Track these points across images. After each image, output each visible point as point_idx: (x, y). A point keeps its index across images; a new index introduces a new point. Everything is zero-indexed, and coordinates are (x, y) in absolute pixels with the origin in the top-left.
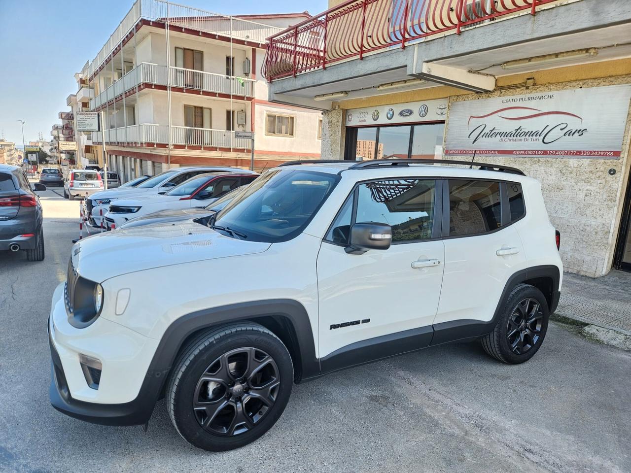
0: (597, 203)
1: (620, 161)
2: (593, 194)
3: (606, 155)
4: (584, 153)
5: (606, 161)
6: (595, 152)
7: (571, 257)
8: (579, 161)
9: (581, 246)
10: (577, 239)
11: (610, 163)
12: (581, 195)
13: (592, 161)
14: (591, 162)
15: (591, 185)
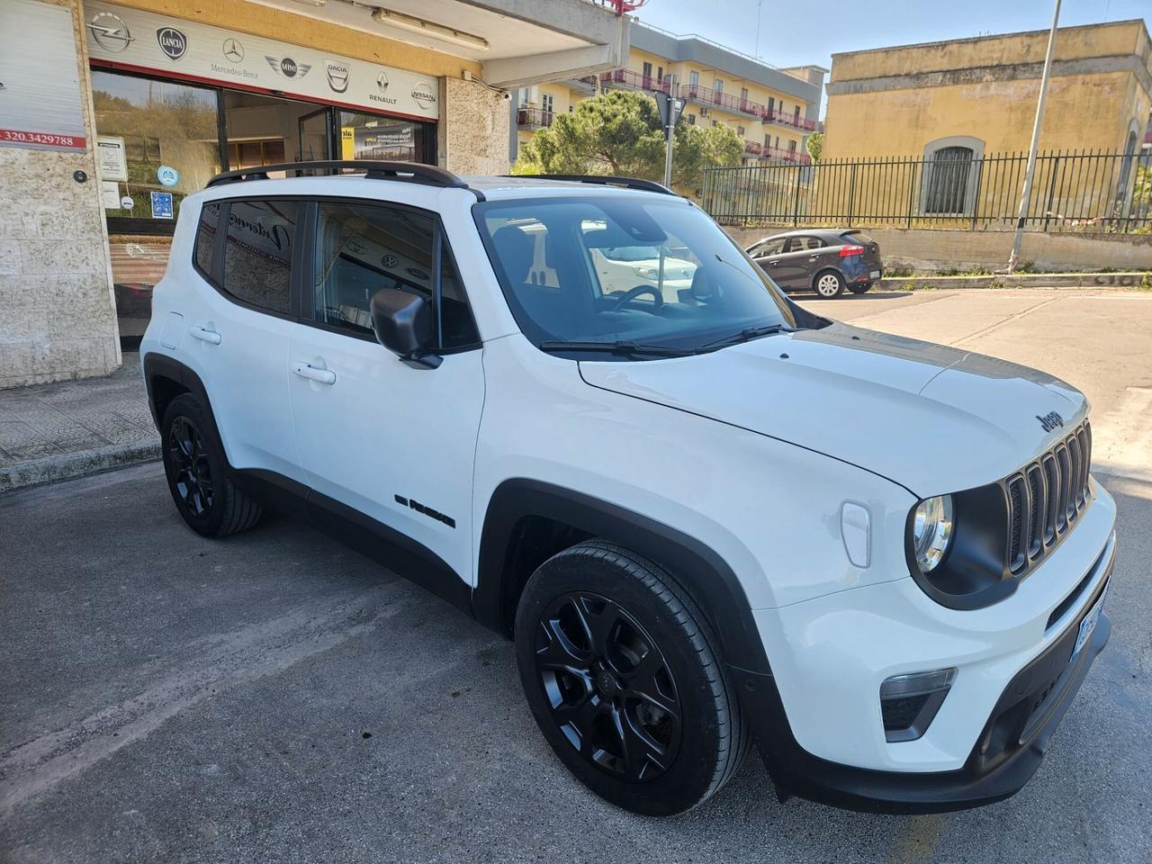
0: (69, 237)
1: (89, 156)
2: (56, 222)
3: (60, 144)
4: (13, 136)
5: (63, 155)
6: (35, 135)
7: (51, 351)
8: (7, 153)
9: (64, 324)
10: (53, 313)
11: (72, 160)
12: (33, 225)
13: (33, 154)
14: (32, 157)
15: (46, 203)
